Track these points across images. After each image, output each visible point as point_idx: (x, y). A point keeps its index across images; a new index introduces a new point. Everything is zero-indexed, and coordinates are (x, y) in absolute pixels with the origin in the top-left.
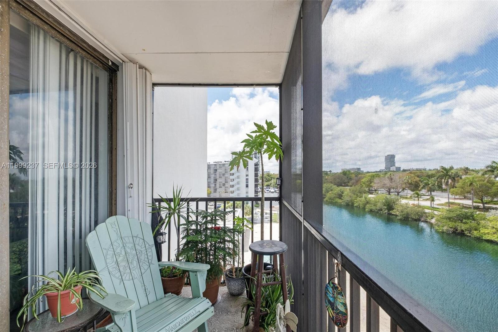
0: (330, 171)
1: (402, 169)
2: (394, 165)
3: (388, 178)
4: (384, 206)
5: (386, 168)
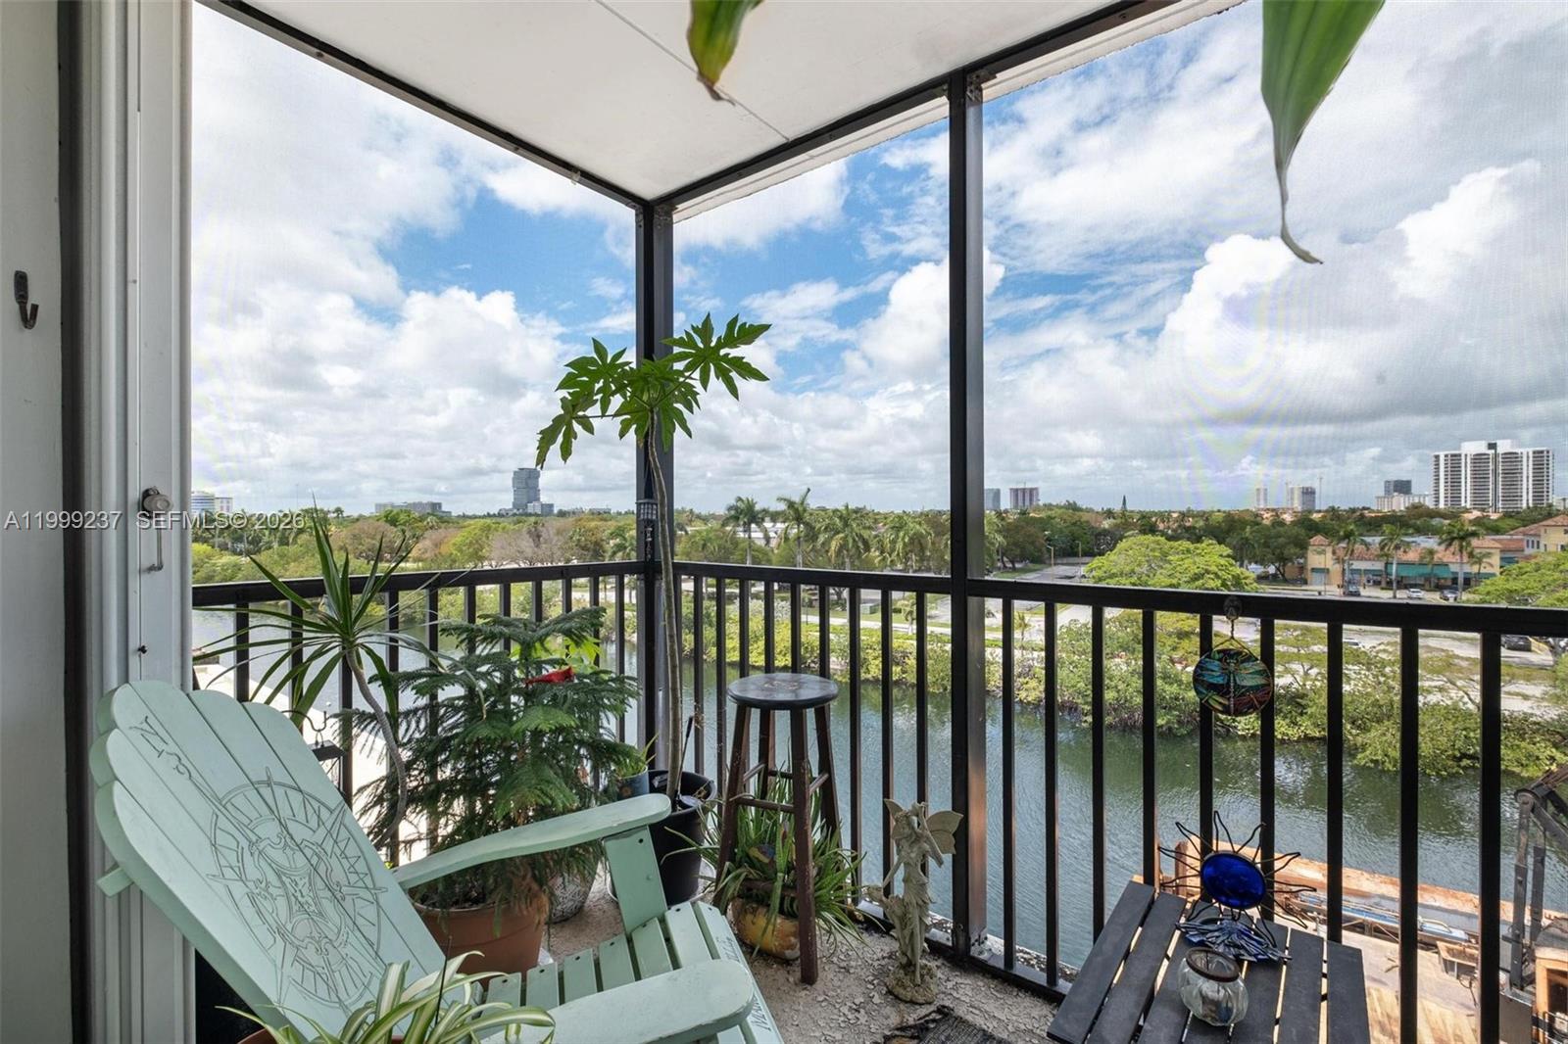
0: (339, 511)
1: (556, 511)
2: (538, 499)
3: (529, 532)
4: (523, 611)
5: (514, 504)
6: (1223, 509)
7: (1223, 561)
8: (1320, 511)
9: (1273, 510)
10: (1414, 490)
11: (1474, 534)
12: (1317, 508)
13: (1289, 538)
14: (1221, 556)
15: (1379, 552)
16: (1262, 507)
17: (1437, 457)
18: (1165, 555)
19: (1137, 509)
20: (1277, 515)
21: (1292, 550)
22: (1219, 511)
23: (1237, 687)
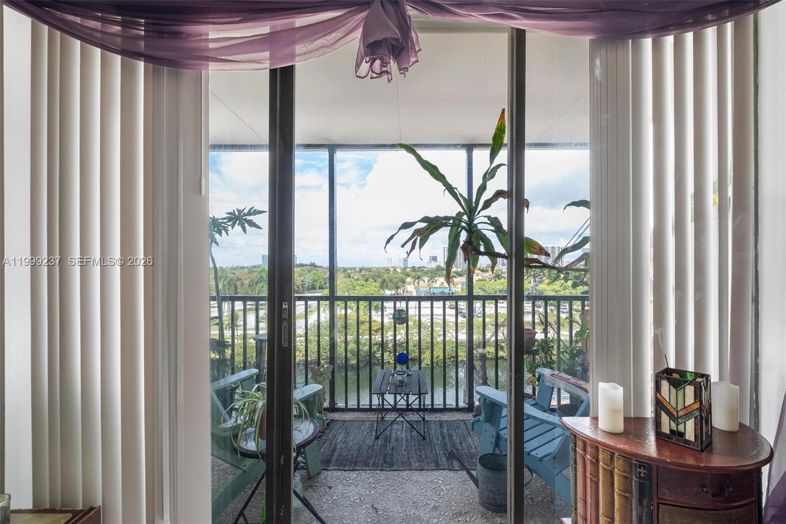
6: (376, 266)
7: (376, 289)
8: (409, 268)
9: (394, 267)
10: (438, 260)
11: (455, 277)
12: (408, 266)
13: (399, 279)
14: (376, 287)
15: (427, 284)
16: (390, 265)
17: (444, 248)
18: (354, 287)
19: (342, 267)
20: (395, 269)
21: (400, 284)
22: (374, 268)
23: (402, 318)
